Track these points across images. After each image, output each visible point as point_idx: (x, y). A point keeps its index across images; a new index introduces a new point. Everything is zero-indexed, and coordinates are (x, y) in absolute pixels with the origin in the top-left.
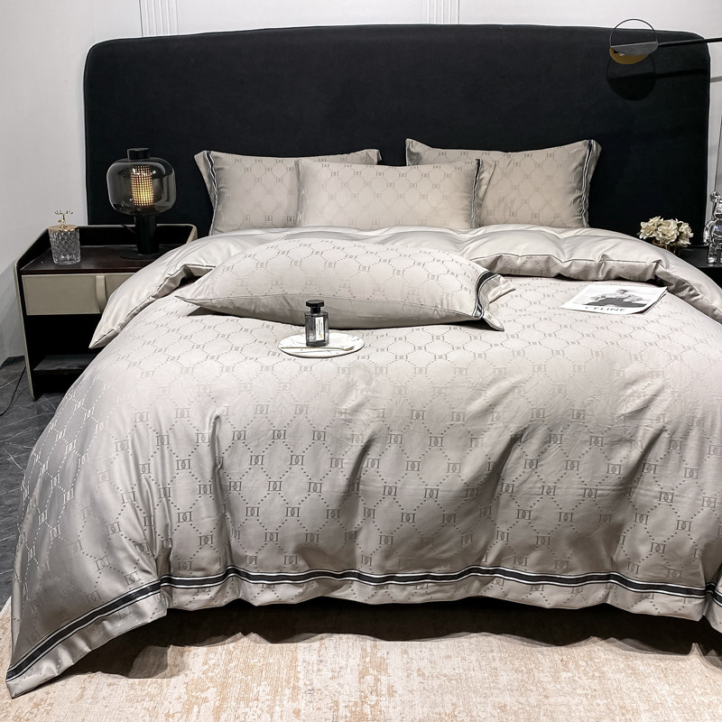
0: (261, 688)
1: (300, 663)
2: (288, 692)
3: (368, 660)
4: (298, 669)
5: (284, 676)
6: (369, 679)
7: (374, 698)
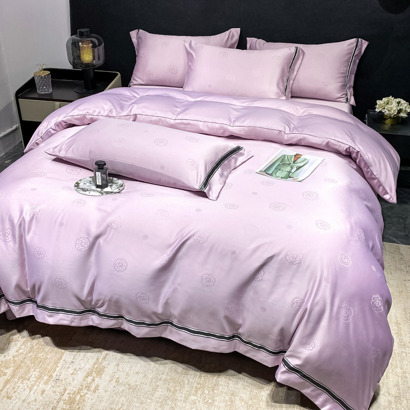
0: (34, 373)
1: (61, 361)
2: (46, 378)
3: (96, 366)
4: (59, 365)
5: (49, 368)
6: (90, 379)
7: (86, 391)
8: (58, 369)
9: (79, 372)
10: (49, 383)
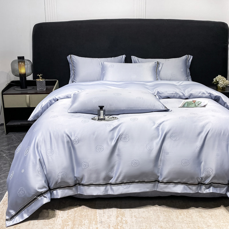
0: (85, 222)
1: (97, 214)
2: (94, 222)
5: (93, 218)
6: (119, 219)
7: (121, 224)
8: (98, 218)
9: (111, 217)
10: (98, 224)
